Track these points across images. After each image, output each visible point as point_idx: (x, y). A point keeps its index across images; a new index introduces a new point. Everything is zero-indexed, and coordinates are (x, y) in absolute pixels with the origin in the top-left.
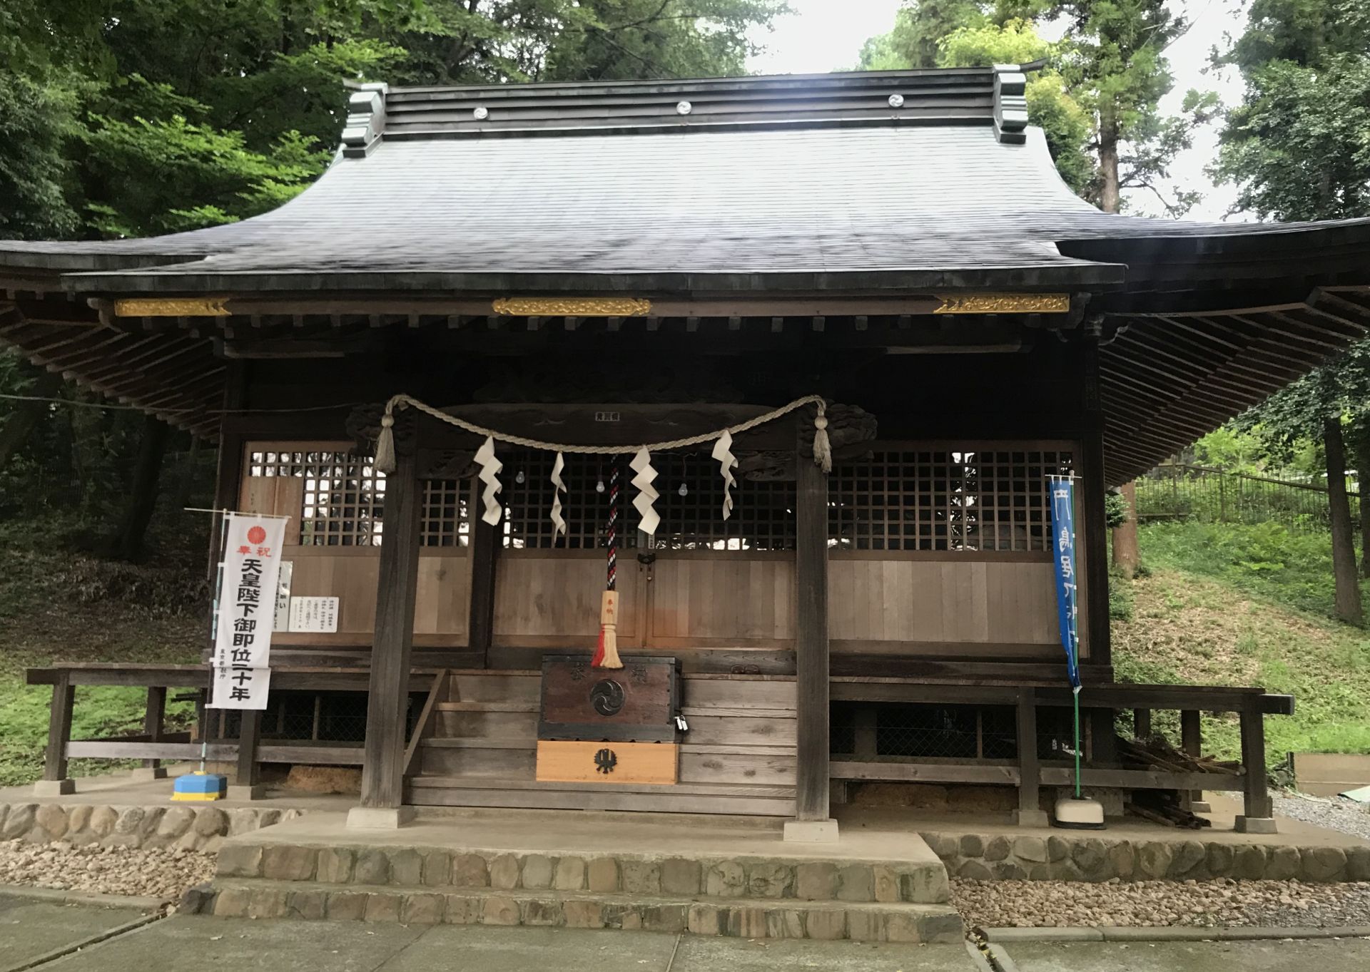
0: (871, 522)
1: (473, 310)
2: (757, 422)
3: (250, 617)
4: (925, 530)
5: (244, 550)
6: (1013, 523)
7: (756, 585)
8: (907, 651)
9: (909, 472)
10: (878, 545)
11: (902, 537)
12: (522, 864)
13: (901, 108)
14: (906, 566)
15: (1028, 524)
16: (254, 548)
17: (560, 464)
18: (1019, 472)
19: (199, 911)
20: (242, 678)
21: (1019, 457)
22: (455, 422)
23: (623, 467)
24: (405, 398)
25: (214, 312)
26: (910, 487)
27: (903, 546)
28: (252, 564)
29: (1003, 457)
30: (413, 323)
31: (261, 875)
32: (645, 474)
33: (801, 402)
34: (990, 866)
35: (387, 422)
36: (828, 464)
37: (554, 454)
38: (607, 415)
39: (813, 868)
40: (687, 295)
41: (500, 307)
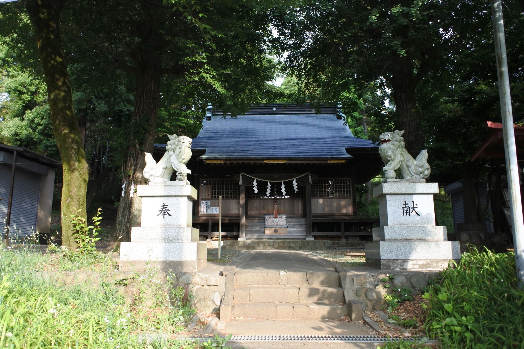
0: (316, 192)
1: (260, 162)
2: (299, 177)
7: (295, 204)
10: (317, 196)
11: (321, 195)
14: (322, 200)
15: (343, 192)
22: (250, 177)
24: (243, 173)
25: (222, 162)
26: (322, 186)
27: (321, 197)
29: (338, 180)
30: (252, 164)
31: (230, 245)
32: (283, 186)
33: (306, 174)
34: (337, 246)
35: (241, 177)
36: (311, 183)
38: (275, 176)
39: (311, 241)
40: (292, 160)
41: (265, 162)
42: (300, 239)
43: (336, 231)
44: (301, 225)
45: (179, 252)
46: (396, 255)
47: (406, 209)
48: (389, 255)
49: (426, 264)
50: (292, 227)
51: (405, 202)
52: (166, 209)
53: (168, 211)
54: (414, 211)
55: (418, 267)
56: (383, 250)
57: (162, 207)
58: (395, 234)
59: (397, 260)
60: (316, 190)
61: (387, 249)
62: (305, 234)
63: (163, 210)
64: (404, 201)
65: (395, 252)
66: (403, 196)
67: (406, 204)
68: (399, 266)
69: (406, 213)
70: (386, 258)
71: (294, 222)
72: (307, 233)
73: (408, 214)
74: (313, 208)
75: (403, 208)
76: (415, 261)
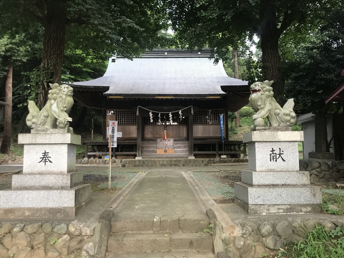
0: (197, 120)
1: (153, 97)
2: (184, 109)
3: (113, 135)
4: (204, 121)
5: (112, 125)
6: (216, 120)
7: (181, 129)
8: (202, 138)
9: (202, 113)
10: (198, 123)
11: (201, 122)
12: (160, 161)
13: (200, 55)
14: (202, 126)
15: (218, 120)
16: (113, 125)
17: (160, 114)
18: (217, 113)
19: (124, 167)
20: (113, 143)
21: (217, 111)
22: (146, 109)
23: (168, 115)
24: (140, 106)
25: (122, 98)
26: (202, 115)
27: (201, 124)
28: (113, 127)
29: (214, 111)
30: (146, 99)
31: (129, 164)
32: (171, 116)
33: (189, 107)
34: (212, 162)
35: (138, 109)
36: (193, 114)
37: (159, 113)
38: (165, 108)
39: (193, 160)
40: (178, 96)
41: (156, 97)
42: (183, 157)
43: (212, 151)
44: (185, 147)
45: (58, 199)
46: (263, 200)
47: (273, 156)
48: (256, 201)
49: (290, 209)
50: (178, 148)
51: (273, 149)
52: (47, 156)
53: (49, 158)
54: (280, 157)
55: (282, 211)
56: (251, 195)
57: (44, 154)
58: (262, 180)
59: (264, 205)
60: (197, 118)
61: (254, 195)
62: (188, 153)
63: (44, 157)
64: (271, 147)
65: (262, 197)
66: (271, 144)
67: (273, 151)
68: (266, 211)
69: (273, 159)
70: (254, 203)
71: (180, 144)
72: (189, 153)
73: (275, 160)
74: (194, 132)
75: (270, 154)
76: (281, 205)
